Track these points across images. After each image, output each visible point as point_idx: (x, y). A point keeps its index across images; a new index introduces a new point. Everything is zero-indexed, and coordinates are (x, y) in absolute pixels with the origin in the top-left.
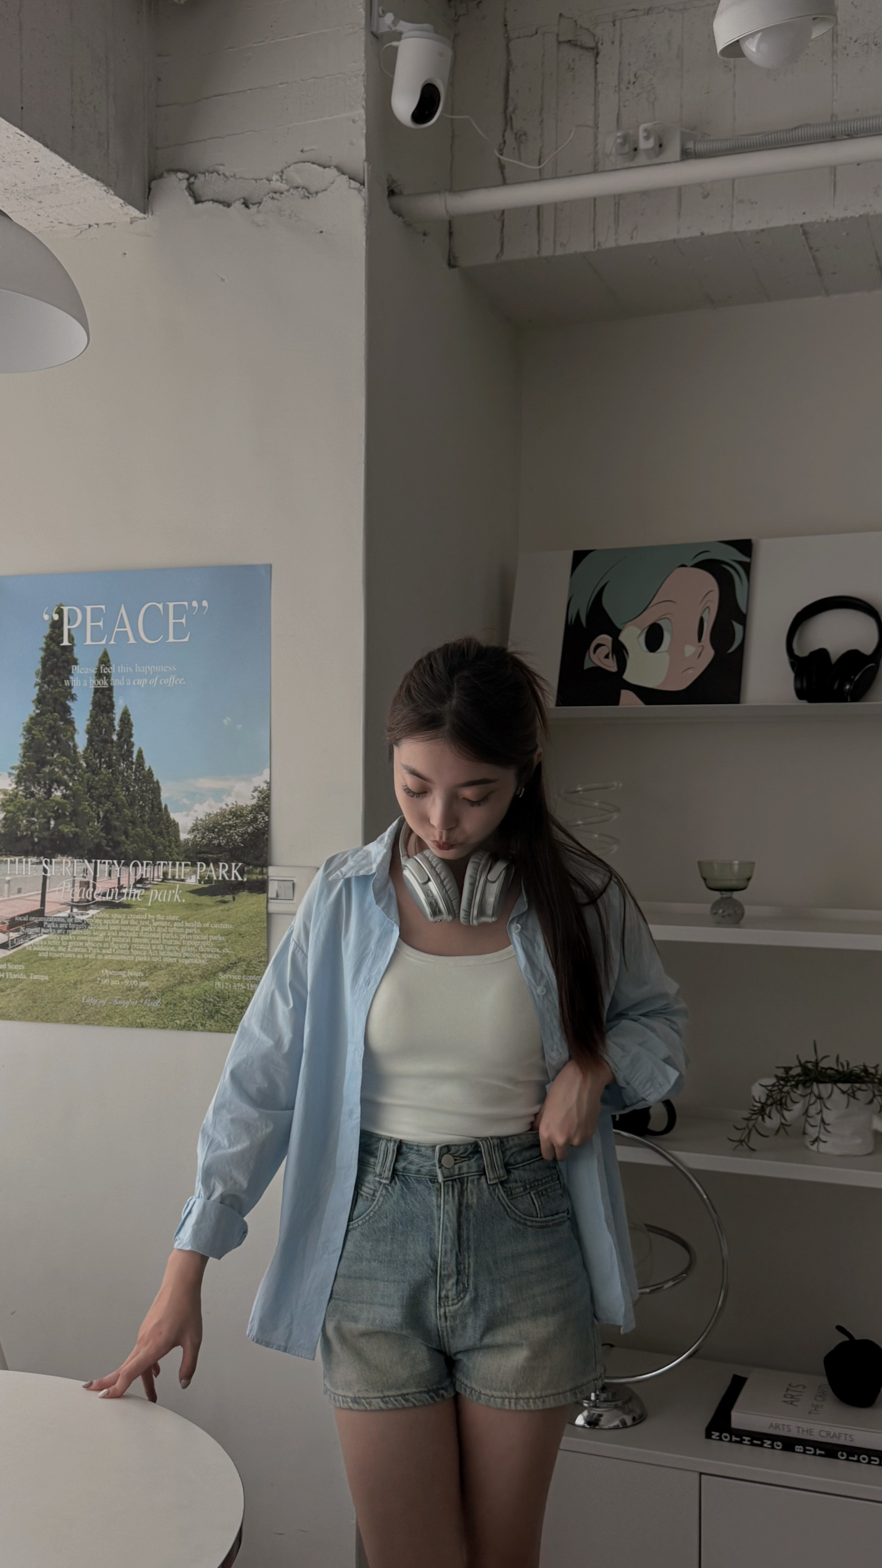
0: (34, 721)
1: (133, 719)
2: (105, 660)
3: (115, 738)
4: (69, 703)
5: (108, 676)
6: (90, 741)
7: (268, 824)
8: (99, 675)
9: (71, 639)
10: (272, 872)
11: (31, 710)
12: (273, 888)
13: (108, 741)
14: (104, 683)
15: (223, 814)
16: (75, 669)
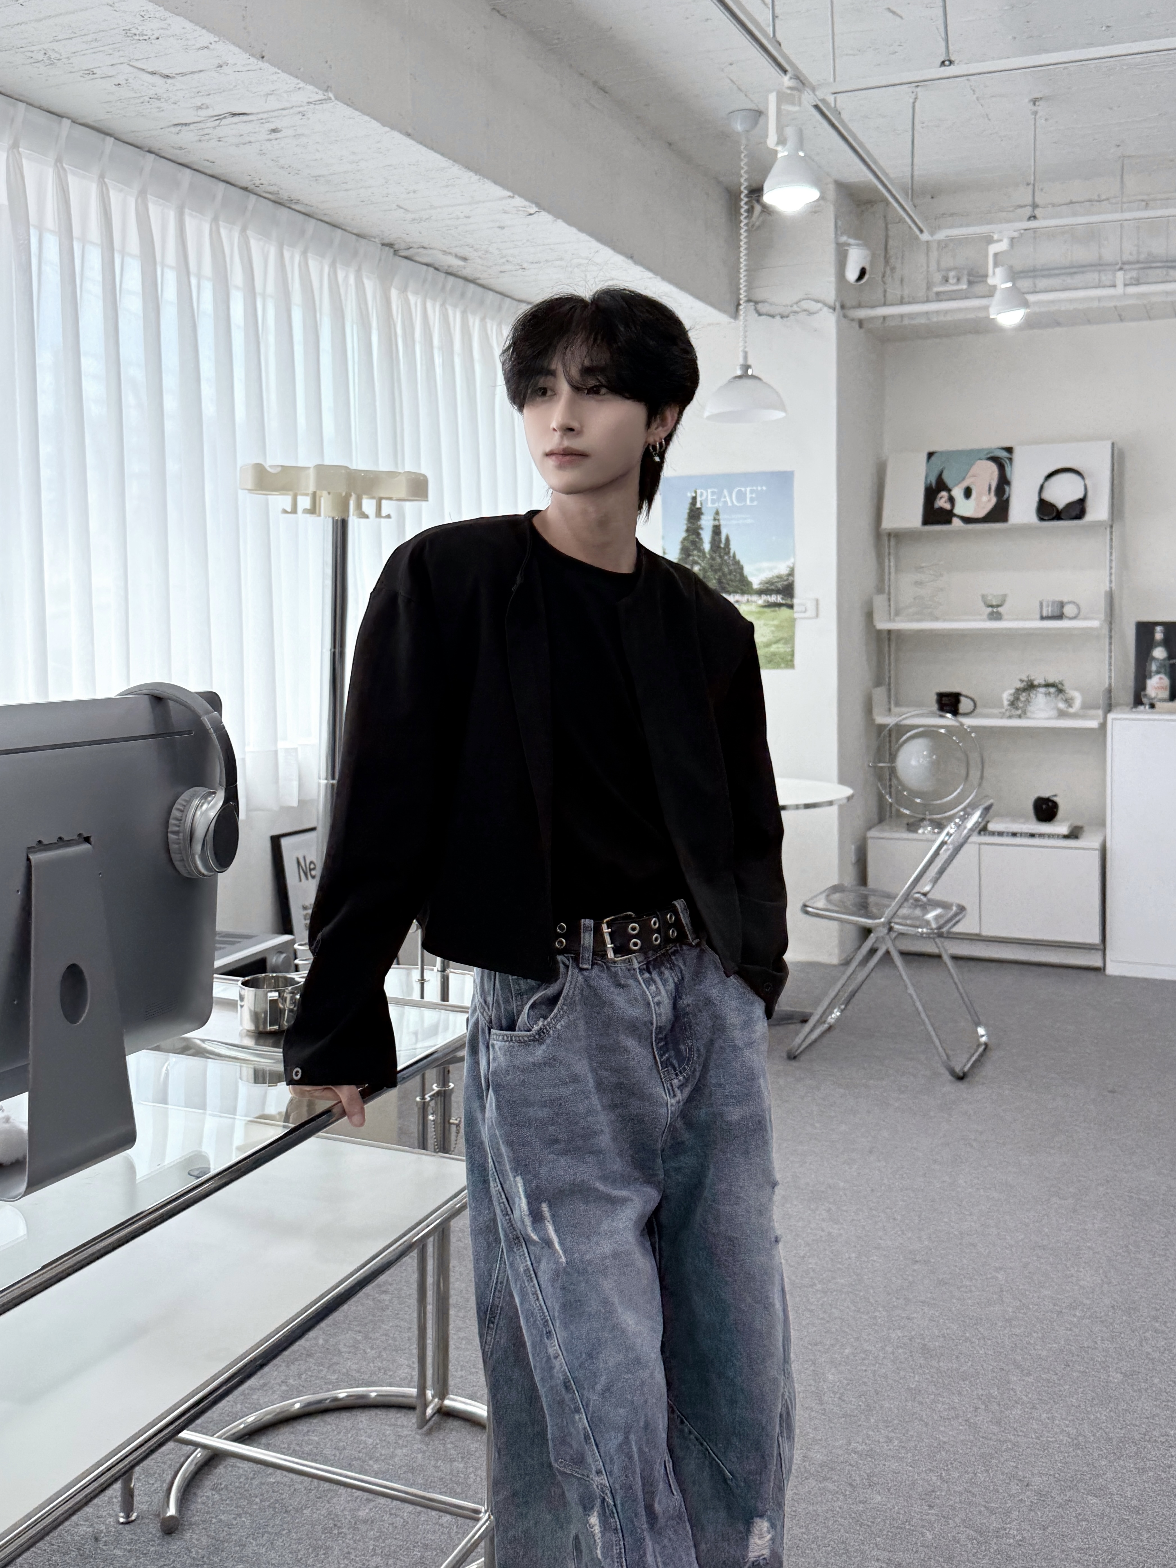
0: (685, 539)
1: (731, 538)
2: (717, 513)
3: (722, 546)
4: (701, 531)
5: (718, 520)
6: (711, 548)
7: (793, 582)
8: (715, 519)
9: (701, 504)
10: (796, 601)
11: (684, 535)
12: (796, 608)
13: (719, 547)
14: (717, 523)
15: (773, 577)
16: (703, 517)
